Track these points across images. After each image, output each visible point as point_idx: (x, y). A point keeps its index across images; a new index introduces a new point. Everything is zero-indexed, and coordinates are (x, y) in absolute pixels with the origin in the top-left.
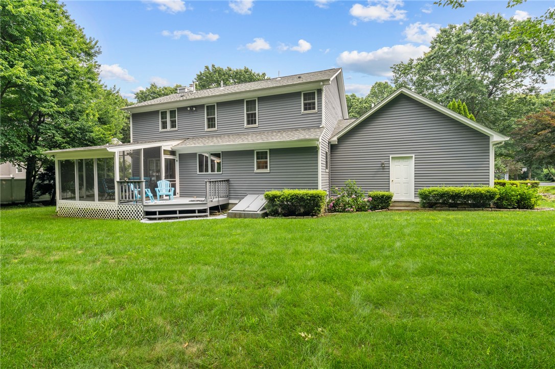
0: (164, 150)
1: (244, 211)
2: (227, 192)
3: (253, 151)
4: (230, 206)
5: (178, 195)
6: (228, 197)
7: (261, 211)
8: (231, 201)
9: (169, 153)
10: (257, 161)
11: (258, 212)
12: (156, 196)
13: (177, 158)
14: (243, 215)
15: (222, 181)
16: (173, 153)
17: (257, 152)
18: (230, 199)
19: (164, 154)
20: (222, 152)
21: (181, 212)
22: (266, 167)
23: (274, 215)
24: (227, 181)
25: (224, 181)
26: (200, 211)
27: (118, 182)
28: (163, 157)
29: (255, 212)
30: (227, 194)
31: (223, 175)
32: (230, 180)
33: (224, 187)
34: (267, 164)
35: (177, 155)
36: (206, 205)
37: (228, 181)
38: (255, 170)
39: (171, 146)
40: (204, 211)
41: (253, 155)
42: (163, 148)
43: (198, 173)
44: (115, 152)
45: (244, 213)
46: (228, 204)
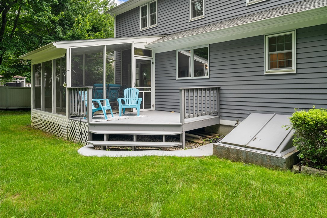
0: (136, 49)
1: (245, 147)
2: (217, 106)
3: (262, 37)
4: (221, 130)
5: (153, 108)
6: (219, 114)
7: (283, 151)
8: (223, 122)
9: (142, 53)
10: (269, 55)
11: (278, 154)
12: (118, 109)
13: (153, 59)
14: (244, 154)
15: (209, 89)
16: (147, 52)
17: (269, 39)
18: (221, 117)
19: (135, 54)
20: (210, 45)
21: (140, 138)
22: (289, 65)
23: (317, 163)
24: (216, 89)
25: (213, 89)
26: (169, 138)
27: (69, 89)
28: (134, 58)
29: (271, 154)
30: (216, 110)
31: (211, 80)
32: (222, 87)
33: (212, 99)
34: (291, 58)
35: (153, 55)
36: (180, 128)
37: (218, 89)
38: (267, 70)
39: (145, 44)
40: (177, 138)
41: (263, 44)
42: (134, 46)
43: (177, 78)
44: (66, 49)
45: (247, 152)
46: (218, 126)
